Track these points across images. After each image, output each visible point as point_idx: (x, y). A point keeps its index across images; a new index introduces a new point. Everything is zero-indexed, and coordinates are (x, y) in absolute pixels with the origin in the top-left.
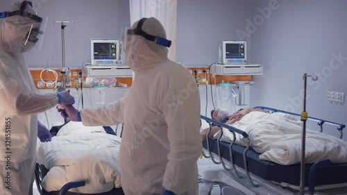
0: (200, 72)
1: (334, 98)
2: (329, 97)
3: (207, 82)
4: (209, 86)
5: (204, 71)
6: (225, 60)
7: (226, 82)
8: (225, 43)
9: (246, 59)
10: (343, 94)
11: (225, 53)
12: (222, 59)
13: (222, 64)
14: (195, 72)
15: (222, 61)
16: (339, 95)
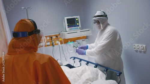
0: (54, 37)
1: (138, 49)
2: (135, 48)
3: (59, 43)
4: (61, 45)
5: (57, 37)
6: (67, 29)
7: (71, 41)
8: (66, 18)
9: (80, 26)
10: (144, 46)
11: (67, 24)
12: (65, 28)
13: (66, 31)
14: (51, 38)
15: (66, 30)
16: (142, 46)
